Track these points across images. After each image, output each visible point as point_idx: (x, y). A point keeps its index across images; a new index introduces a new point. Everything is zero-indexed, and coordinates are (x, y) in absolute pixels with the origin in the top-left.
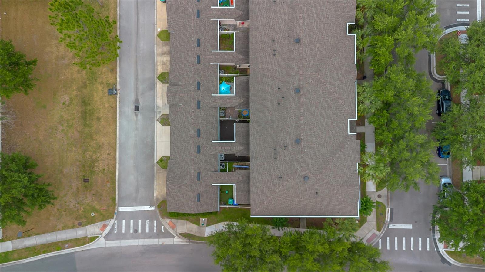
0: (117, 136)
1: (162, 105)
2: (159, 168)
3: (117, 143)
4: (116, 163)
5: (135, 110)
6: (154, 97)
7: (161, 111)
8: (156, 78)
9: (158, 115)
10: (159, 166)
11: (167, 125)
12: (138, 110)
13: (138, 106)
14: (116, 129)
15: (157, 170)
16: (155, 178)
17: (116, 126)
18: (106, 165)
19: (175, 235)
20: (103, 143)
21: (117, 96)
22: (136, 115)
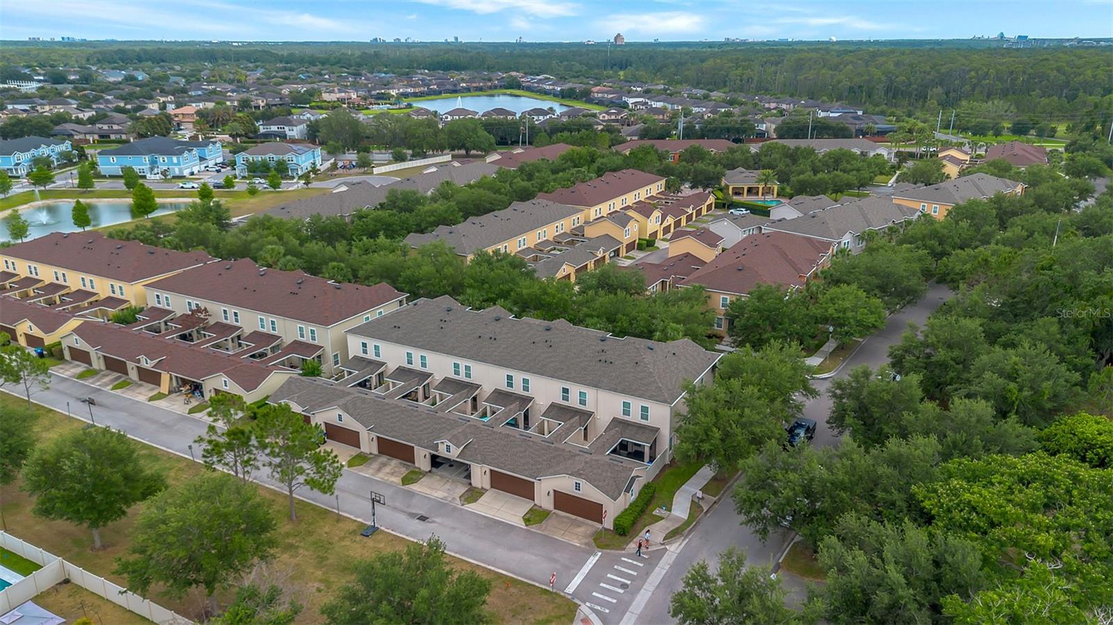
1: (445, 493)
2: (537, 526)
5: (425, 521)
6: (425, 497)
7: (454, 497)
8: (403, 487)
9: (456, 502)
10: (534, 526)
11: (481, 498)
12: (427, 518)
13: (421, 516)
15: (539, 529)
16: (550, 535)
19: (663, 547)
22: (433, 522)
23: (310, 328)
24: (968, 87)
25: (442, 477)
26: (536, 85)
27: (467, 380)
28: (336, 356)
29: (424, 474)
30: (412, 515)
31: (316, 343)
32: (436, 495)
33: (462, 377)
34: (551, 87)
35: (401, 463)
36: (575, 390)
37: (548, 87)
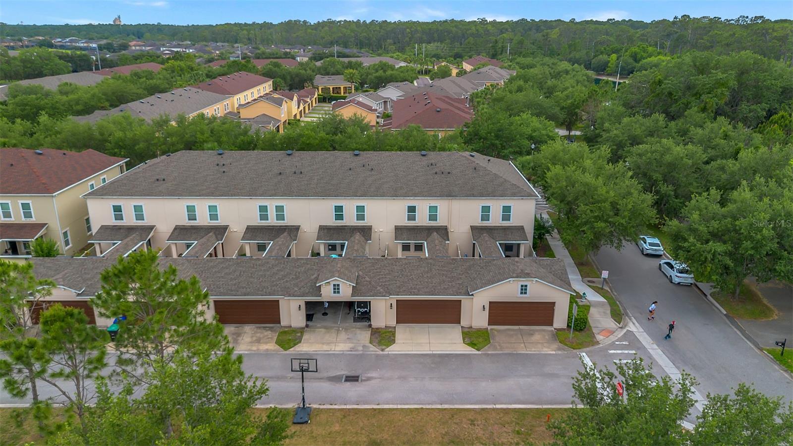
0: (422, 408)
1: (349, 344)
2: (489, 347)
3: (439, 407)
4: (494, 409)
5: (357, 380)
6: (329, 354)
7: (362, 345)
8: (287, 352)
9: (371, 349)
10: (486, 347)
11: (395, 337)
12: (358, 377)
13: (347, 377)
14: (402, 409)
15: (495, 349)
16: (515, 352)
17: (397, 409)
18: (504, 429)
19: (625, 331)
20: (443, 436)
21: (316, 409)
22: (369, 379)
23: (20, 202)
24: (407, 39)
25: (326, 328)
26: (69, 44)
27: (281, 223)
28: (65, 234)
29: (302, 331)
30: (336, 379)
31: (33, 220)
32: (338, 348)
33: (272, 220)
34: (85, 45)
35: (257, 327)
36: (423, 206)
37: (82, 45)
